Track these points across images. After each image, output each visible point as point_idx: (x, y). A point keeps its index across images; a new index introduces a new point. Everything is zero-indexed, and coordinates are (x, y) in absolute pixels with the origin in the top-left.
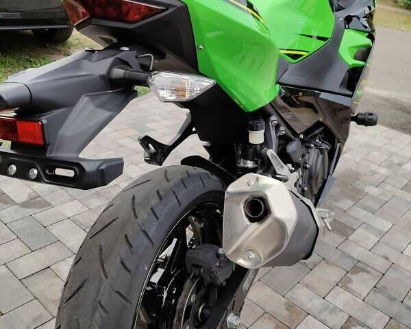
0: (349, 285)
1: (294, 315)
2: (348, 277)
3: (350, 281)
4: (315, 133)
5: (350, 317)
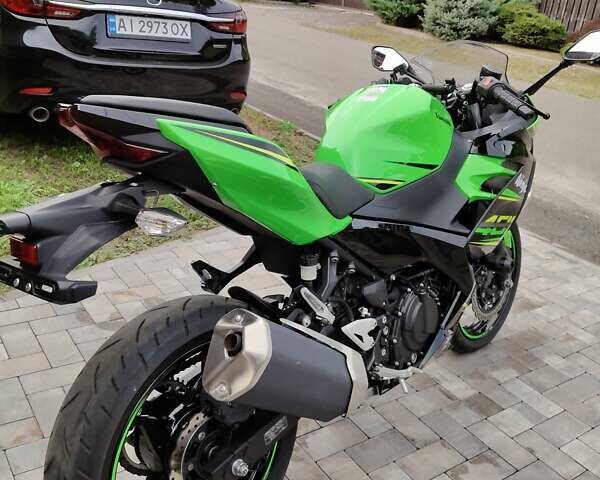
0: (461, 476)
2: (465, 466)
3: (465, 471)
4: (419, 275)
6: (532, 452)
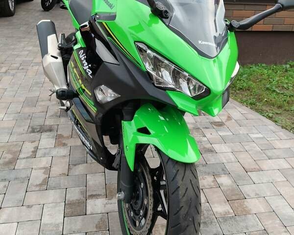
0: (43, 171)
1: (60, 143)
2: (47, 174)
3: (44, 173)
5: (35, 157)
6: (29, 207)
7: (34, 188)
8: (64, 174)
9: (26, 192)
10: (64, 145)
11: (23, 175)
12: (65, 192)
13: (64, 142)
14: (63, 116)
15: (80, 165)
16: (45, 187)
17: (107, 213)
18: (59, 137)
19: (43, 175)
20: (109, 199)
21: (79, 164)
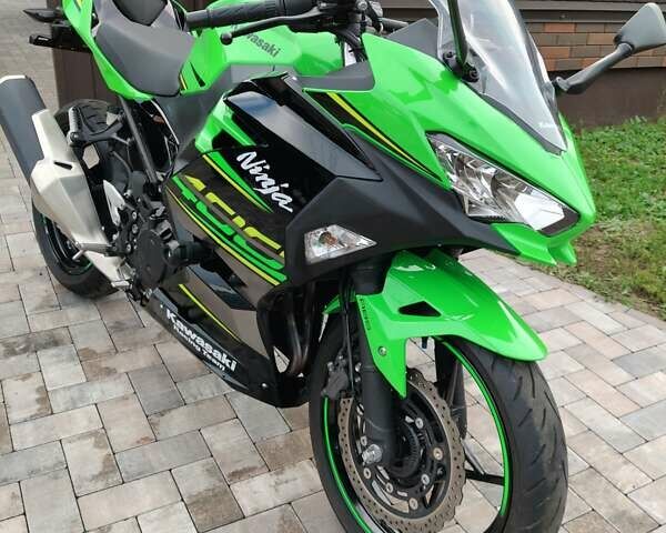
0: (91, 441)
1: (96, 370)
3: (97, 446)
5: (52, 414)
7: (91, 487)
8: (146, 439)
9: (77, 498)
10: (110, 372)
11: (46, 459)
12: (171, 480)
13: (103, 365)
14: (67, 305)
15: (173, 412)
16: (117, 477)
17: (290, 503)
18: (85, 356)
19: (97, 450)
20: (277, 474)
21: (169, 410)
